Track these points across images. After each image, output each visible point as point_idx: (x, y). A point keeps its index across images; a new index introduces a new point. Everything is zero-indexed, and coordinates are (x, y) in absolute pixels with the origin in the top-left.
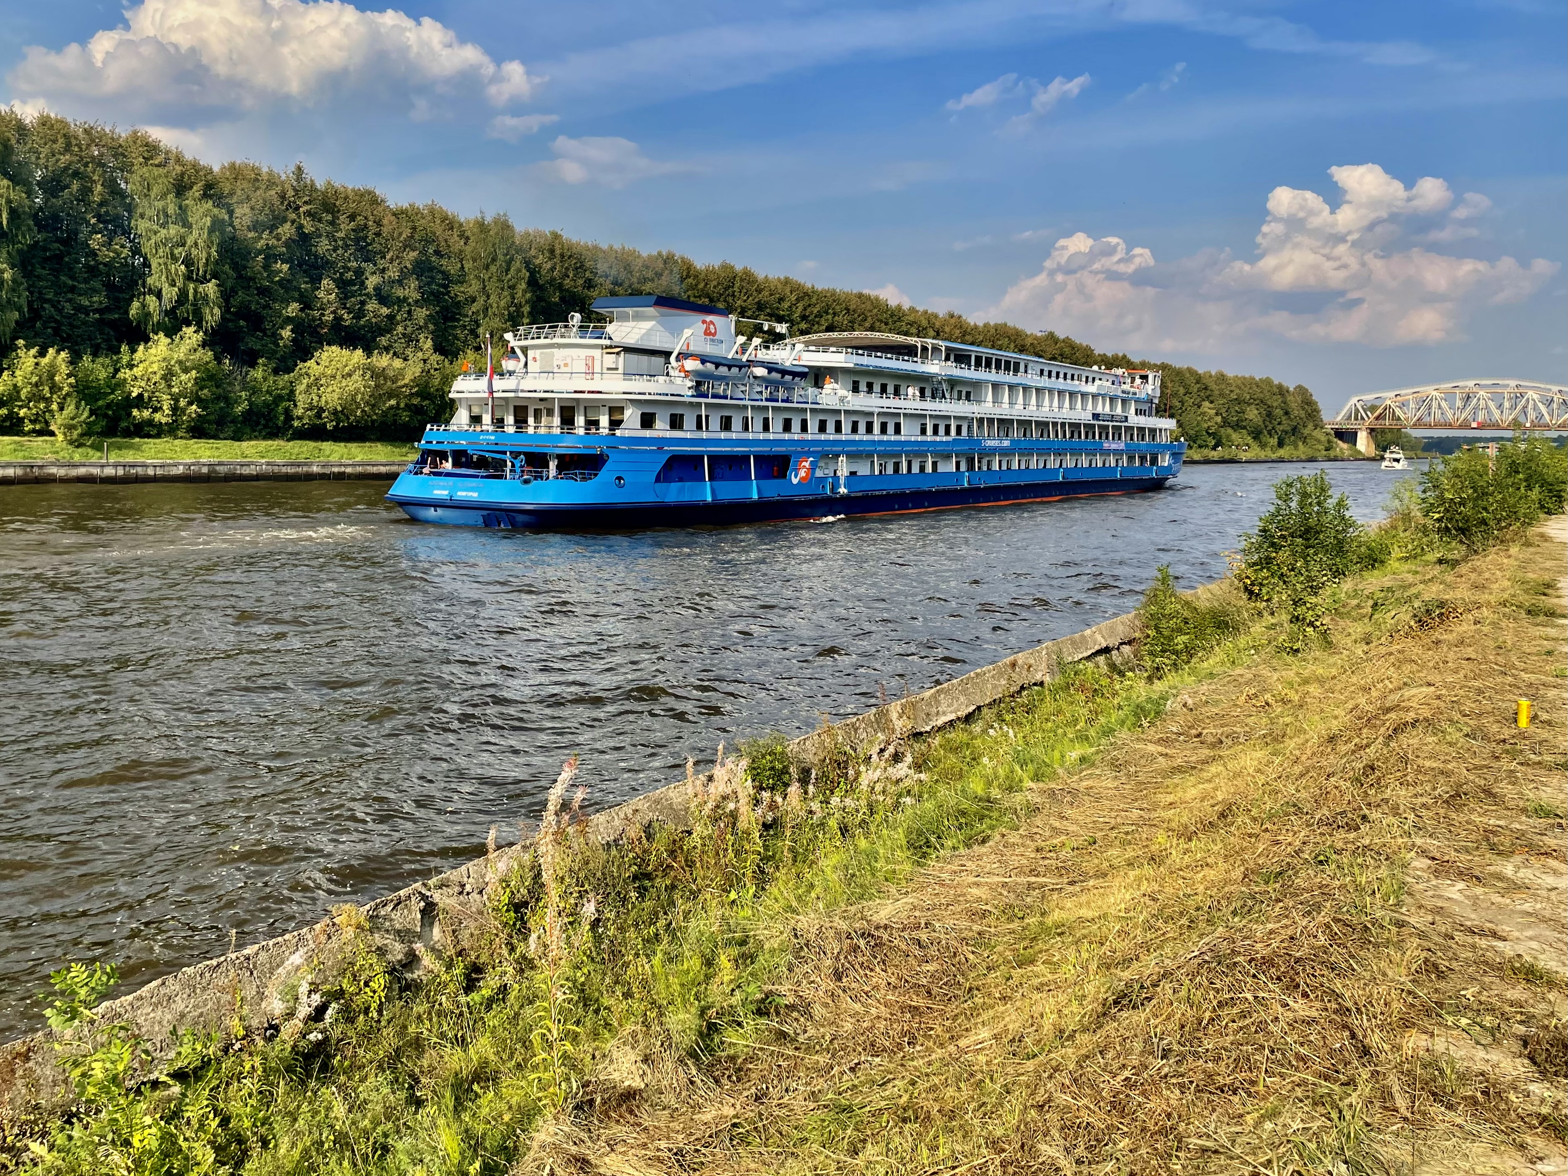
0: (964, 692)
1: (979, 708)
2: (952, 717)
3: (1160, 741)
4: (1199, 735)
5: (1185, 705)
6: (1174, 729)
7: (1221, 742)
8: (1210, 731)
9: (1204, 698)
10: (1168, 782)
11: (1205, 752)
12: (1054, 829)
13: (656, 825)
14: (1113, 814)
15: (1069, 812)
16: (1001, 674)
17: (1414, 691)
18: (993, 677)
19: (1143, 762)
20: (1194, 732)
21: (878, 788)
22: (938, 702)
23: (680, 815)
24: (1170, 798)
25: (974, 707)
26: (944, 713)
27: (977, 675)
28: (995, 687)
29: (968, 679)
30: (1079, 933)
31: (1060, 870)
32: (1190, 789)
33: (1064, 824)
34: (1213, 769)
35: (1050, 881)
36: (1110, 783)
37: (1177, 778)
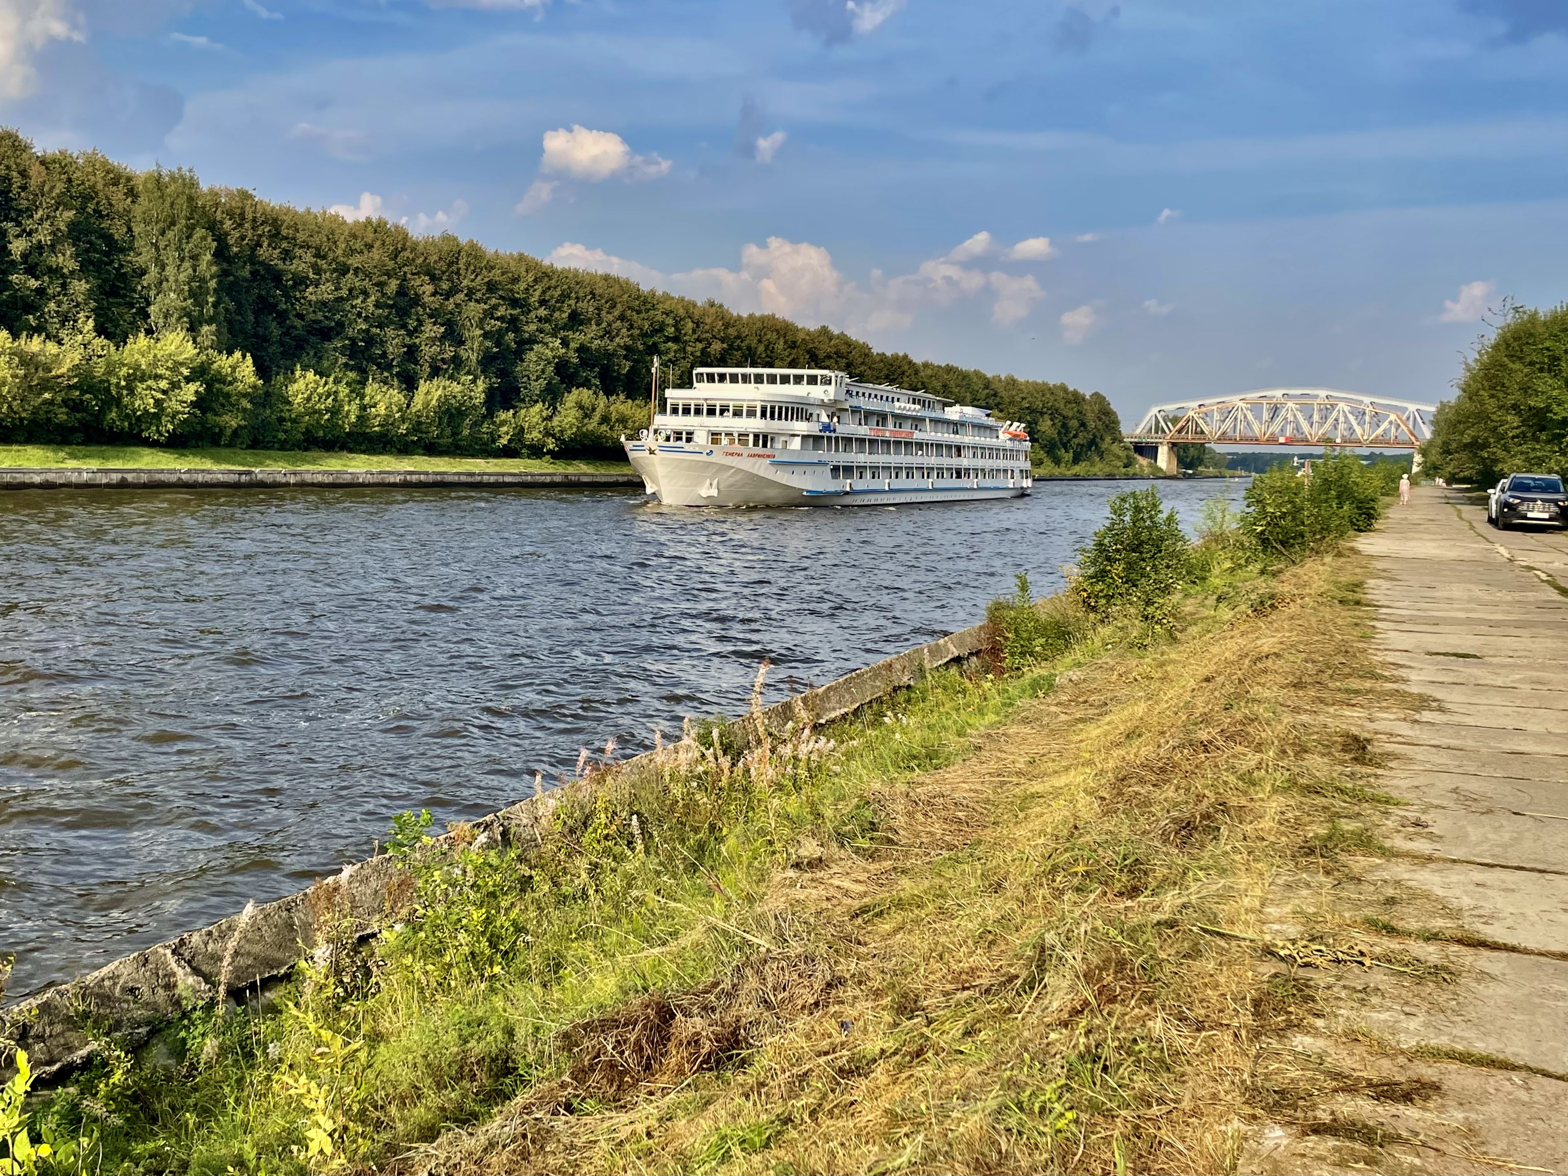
0: (848, 690)
1: (861, 706)
2: (841, 712)
4: (1086, 702)
5: (1071, 680)
6: (1065, 698)
7: (1107, 704)
9: (1083, 677)
11: (1096, 710)
16: (876, 676)
18: (870, 678)
20: (1081, 700)
22: (829, 699)
25: (857, 704)
26: (835, 709)
27: (858, 675)
28: (872, 687)
29: (850, 678)
30: (1056, 793)
31: (1019, 774)
32: (1093, 731)
33: (1004, 755)
34: (1107, 719)
35: (1015, 780)
36: (1028, 730)
37: (1081, 726)
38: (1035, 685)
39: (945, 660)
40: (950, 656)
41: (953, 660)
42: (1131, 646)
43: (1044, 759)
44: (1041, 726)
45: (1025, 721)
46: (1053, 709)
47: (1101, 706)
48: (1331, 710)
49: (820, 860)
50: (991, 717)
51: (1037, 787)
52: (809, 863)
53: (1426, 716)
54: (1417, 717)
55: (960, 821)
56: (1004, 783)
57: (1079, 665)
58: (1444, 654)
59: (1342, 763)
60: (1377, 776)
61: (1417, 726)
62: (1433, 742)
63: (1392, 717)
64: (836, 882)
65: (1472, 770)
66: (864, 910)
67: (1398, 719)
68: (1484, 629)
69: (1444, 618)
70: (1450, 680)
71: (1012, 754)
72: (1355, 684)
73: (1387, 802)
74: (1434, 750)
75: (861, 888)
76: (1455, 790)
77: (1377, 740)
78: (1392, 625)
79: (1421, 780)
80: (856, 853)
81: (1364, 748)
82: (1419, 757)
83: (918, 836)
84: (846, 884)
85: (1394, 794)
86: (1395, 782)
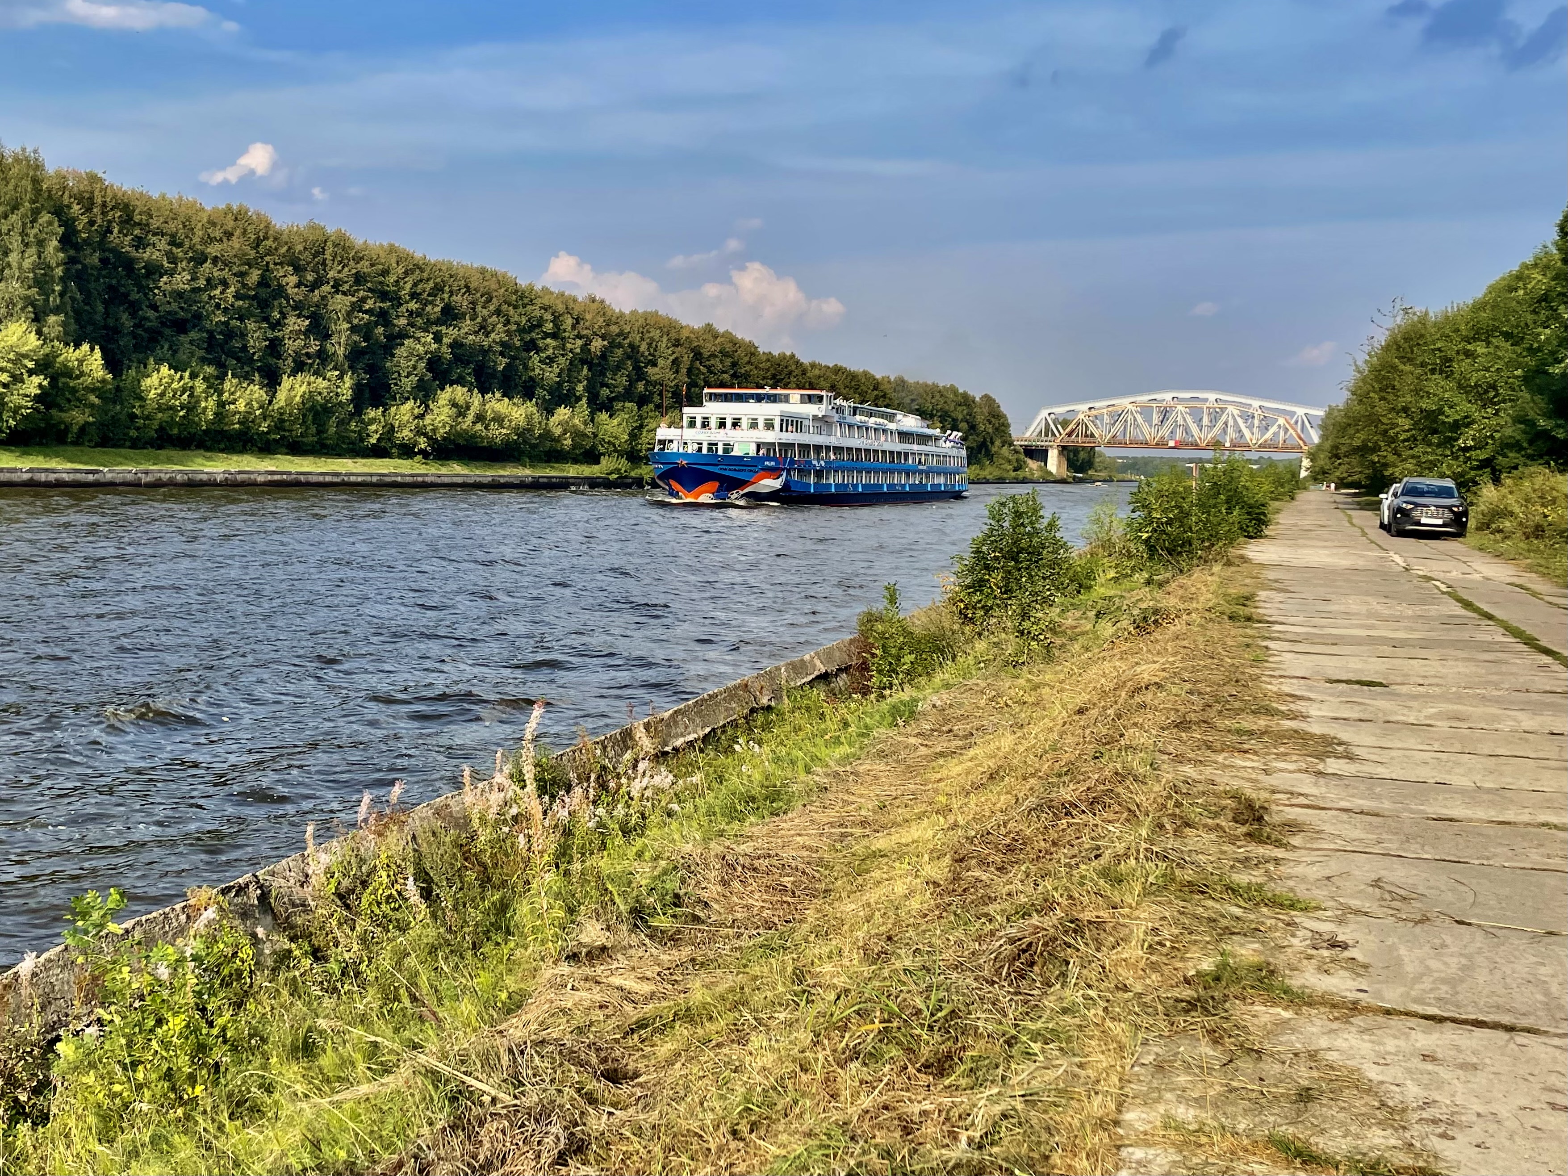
0: (699, 713)
1: (715, 730)
2: (690, 738)
3: (916, 736)
4: (950, 731)
5: (934, 706)
6: (927, 727)
7: (972, 734)
8: (960, 727)
9: (948, 702)
10: (934, 764)
11: (961, 742)
12: (844, 801)
15: (855, 788)
16: (731, 697)
18: (724, 699)
19: (908, 751)
20: (945, 729)
21: (648, 794)
22: (676, 723)
24: (939, 776)
25: (709, 730)
26: (683, 734)
28: (726, 709)
30: (900, 853)
31: (863, 823)
32: (954, 768)
33: (852, 798)
34: (971, 753)
35: (858, 831)
36: (882, 767)
37: (941, 761)
38: (895, 711)
39: (810, 678)
40: (816, 673)
41: (818, 677)
42: (1007, 663)
43: (897, 802)
44: (898, 761)
45: (882, 755)
46: (912, 740)
47: (965, 737)
48: (1220, 758)
49: (604, 949)
50: (845, 749)
51: (881, 843)
52: (588, 954)
53: (1333, 765)
54: (1321, 767)
55: (784, 890)
56: (844, 836)
57: (947, 686)
58: (1348, 682)
59: (1233, 840)
60: (1277, 861)
61: (1322, 781)
62: (1344, 804)
63: (1292, 767)
64: (617, 981)
65: (1393, 847)
66: (642, 1024)
67: (1300, 771)
68: (1387, 650)
69: (1342, 637)
70: (1356, 716)
71: (861, 796)
72: (1247, 722)
73: (1292, 906)
74: (1345, 816)
75: (646, 988)
76: (1377, 883)
77: (1275, 801)
78: (1287, 646)
79: (1333, 867)
80: (651, 937)
81: (1260, 819)
82: (1327, 828)
83: (732, 911)
84: (631, 984)
85: (1302, 892)
86: (1299, 870)
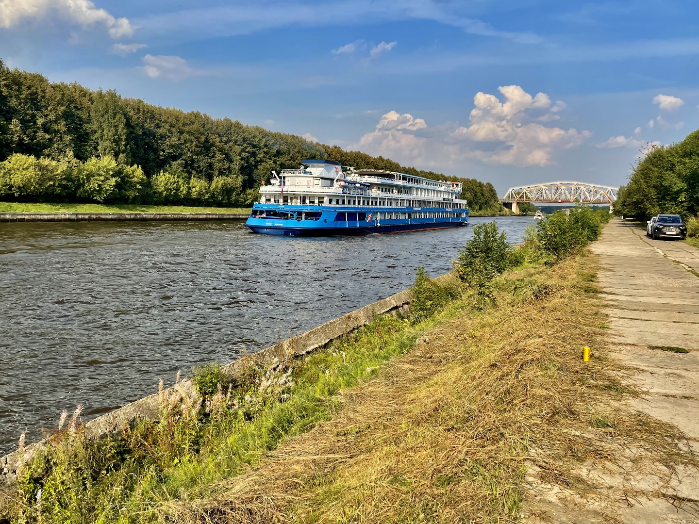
0: (324, 332)
1: (331, 340)
2: (317, 346)
3: (411, 362)
4: (431, 357)
5: (425, 341)
6: (419, 354)
7: (441, 362)
8: (436, 355)
9: (435, 336)
10: (413, 386)
11: (433, 368)
12: (349, 418)
13: (138, 420)
14: (381, 408)
15: (359, 408)
16: (343, 322)
17: (532, 341)
18: (339, 324)
19: (401, 374)
20: (428, 355)
21: (269, 390)
22: (310, 339)
23: (153, 413)
24: (413, 396)
25: (328, 340)
26: (313, 344)
27: (331, 323)
28: (340, 329)
29: (326, 325)
34: (436, 378)
39: (388, 309)
40: (392, 306)
42: (473, 308)
47: (437, 364)
58: (662, 348)
